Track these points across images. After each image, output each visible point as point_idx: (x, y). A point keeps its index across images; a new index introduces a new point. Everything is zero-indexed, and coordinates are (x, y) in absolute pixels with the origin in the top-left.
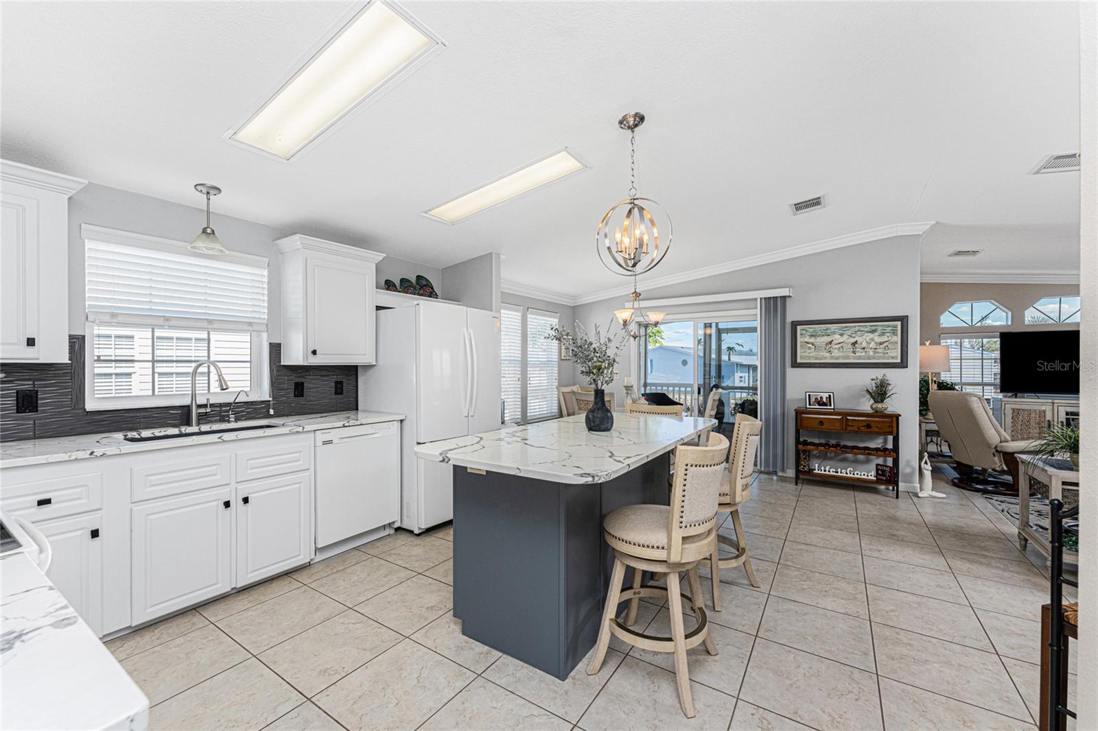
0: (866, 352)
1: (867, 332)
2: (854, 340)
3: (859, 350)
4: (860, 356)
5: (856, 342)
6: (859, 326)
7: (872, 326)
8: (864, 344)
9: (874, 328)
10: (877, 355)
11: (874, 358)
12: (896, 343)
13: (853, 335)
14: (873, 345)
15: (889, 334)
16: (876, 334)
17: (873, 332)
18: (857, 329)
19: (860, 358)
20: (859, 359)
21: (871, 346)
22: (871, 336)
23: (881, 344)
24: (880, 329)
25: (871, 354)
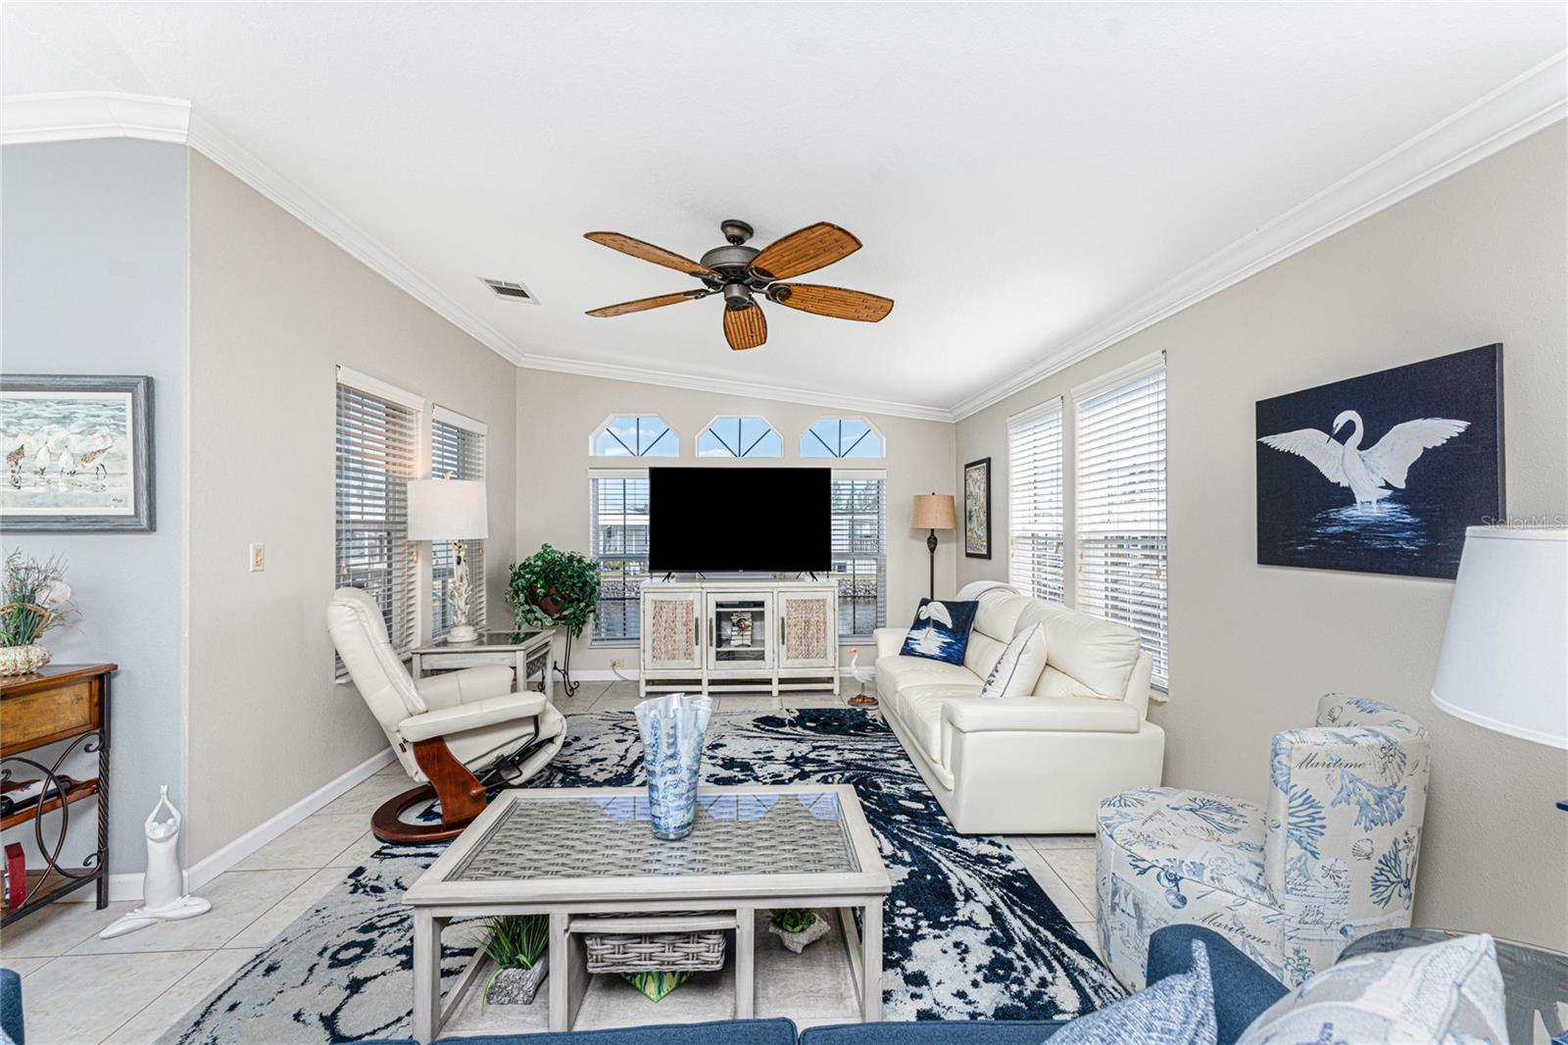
0: (49, 482)
1: (51, 420)
2: (14, 445)
3: (31, 475)
4: (34, 496)
5: (20, 452)
6: (27, 401)
7: (60, 402)
8: (43, 460)
9: (66, 409)
10: (77, 491)
11: (68, 503)
12: (124, 457)
13: (13, 430)
14: (65, 461)
15: (105, 430)
16: (74, 428)
17: (65, 420)
18: (21, 408)
19: (31, 500)
20: (29, 505)
21: (61, 464)
22: (60, 433)
23: (85, 458)
24: (81, 411)
25: (63, 489)
